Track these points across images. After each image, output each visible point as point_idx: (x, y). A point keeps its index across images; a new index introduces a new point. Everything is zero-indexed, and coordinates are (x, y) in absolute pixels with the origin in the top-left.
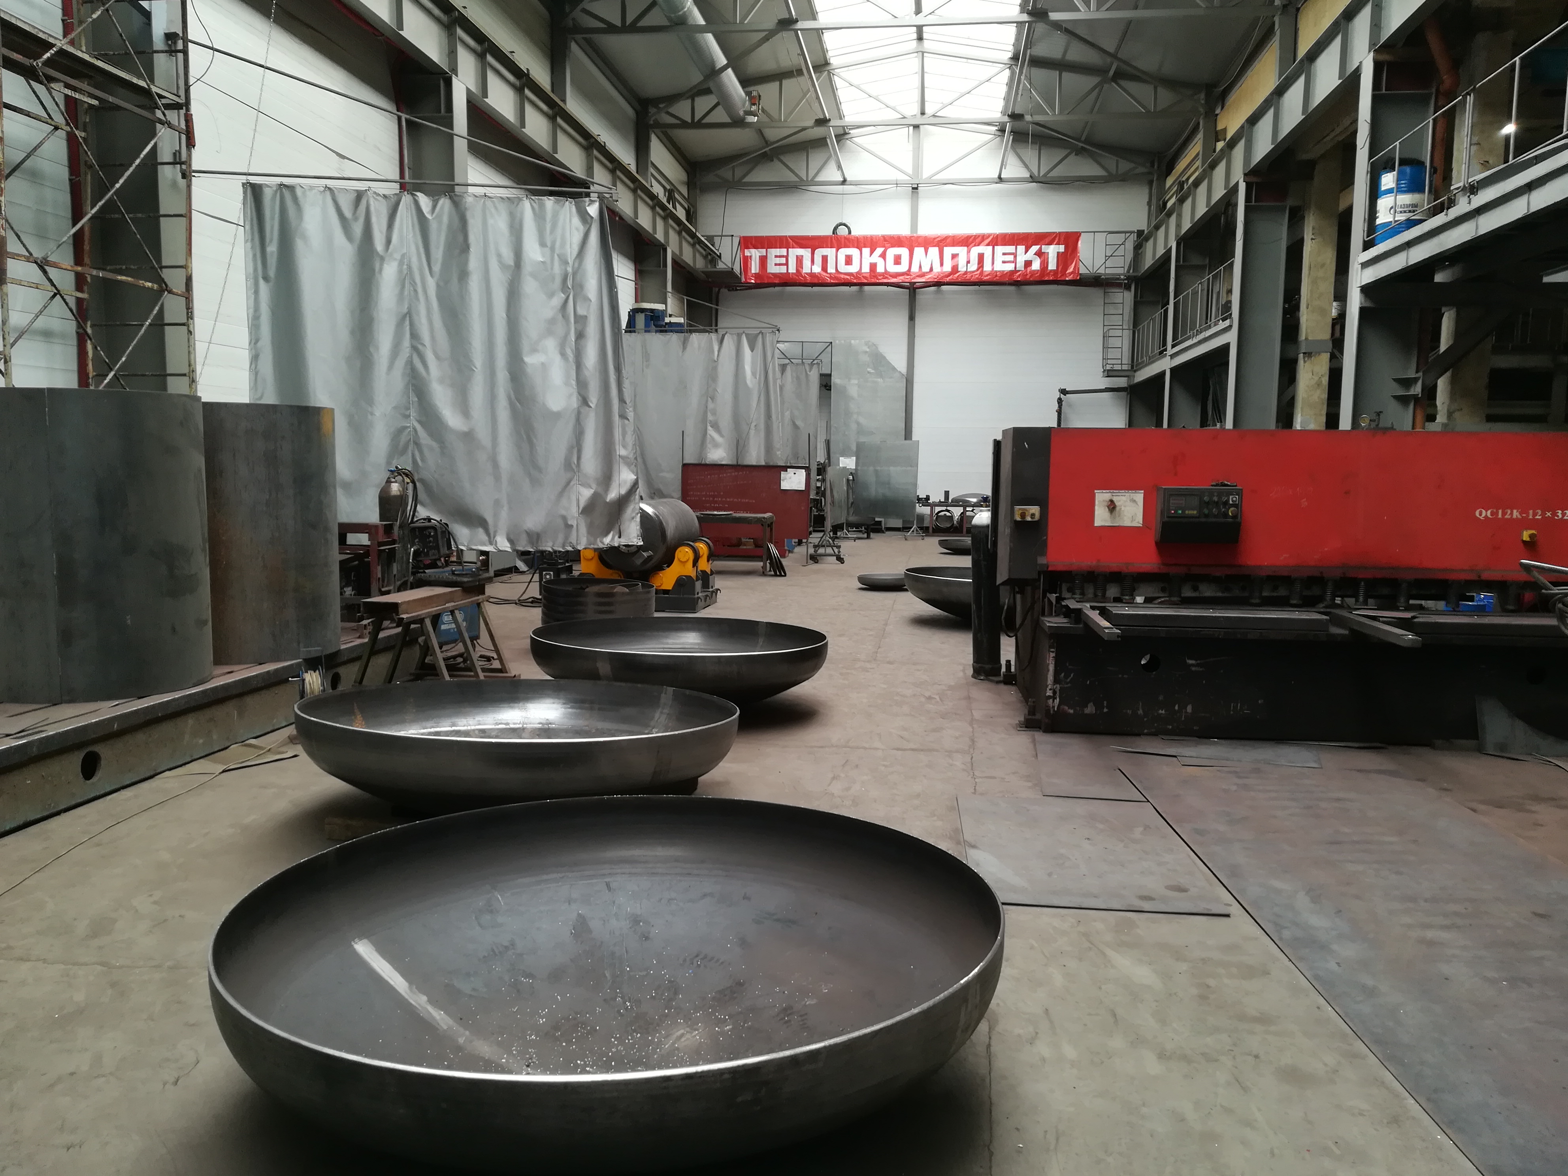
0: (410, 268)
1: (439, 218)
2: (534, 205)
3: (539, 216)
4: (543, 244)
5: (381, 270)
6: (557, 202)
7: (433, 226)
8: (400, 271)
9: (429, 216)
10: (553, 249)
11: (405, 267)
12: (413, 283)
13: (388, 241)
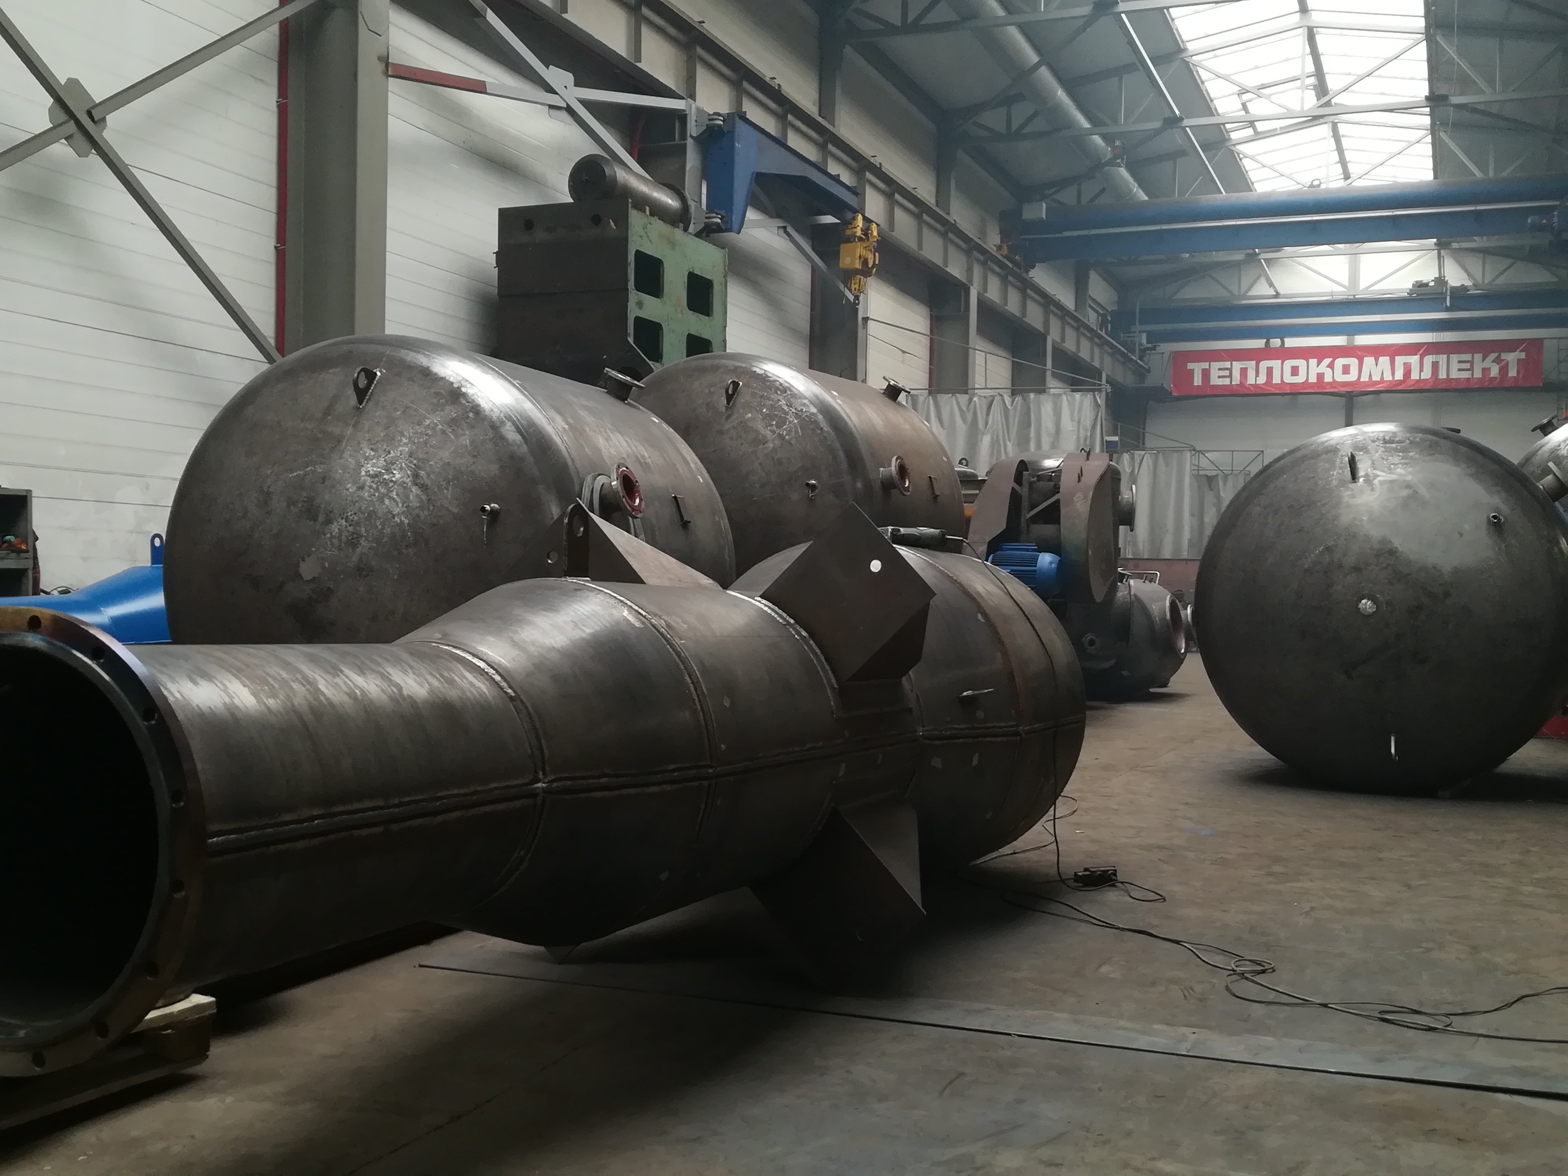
0: (998, 436)
1: (1015, 409)
2: (1069, 397)
3: (1071, 404)
4: (1072, 420)
5: (981, 440)
6: (1082, 395)
7: (1011, 413)
8: (992, 439)
9: (1010, 407)
10: (1079, 422)
11: (995, 437)
12: (999, 445)
13: (987, 424)
